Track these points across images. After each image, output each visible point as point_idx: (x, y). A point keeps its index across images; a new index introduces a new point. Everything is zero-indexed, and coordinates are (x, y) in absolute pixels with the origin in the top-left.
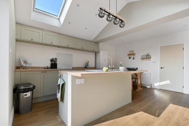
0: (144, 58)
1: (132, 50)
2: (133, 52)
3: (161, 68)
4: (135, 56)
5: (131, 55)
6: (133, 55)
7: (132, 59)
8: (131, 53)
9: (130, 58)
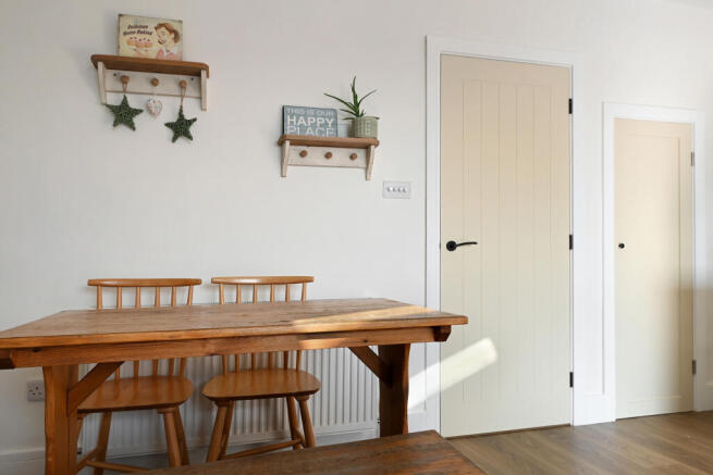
0: (310, 133)
1: (170, 14)
2: (177, 36)
3: (451, 246)
4: (200, 95)
5: (139, 80)
6: (168, 82)
7: (152, 128)
8: (152, 53)
9: (124, 116)
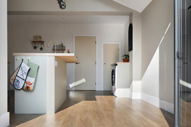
1: (40, 35)
2: (41, 38)
4: (44, 45)
5: (37, 43)
6: (40, 43)
7: (38, 49)
9: (35, 48)
